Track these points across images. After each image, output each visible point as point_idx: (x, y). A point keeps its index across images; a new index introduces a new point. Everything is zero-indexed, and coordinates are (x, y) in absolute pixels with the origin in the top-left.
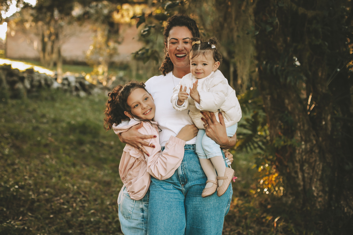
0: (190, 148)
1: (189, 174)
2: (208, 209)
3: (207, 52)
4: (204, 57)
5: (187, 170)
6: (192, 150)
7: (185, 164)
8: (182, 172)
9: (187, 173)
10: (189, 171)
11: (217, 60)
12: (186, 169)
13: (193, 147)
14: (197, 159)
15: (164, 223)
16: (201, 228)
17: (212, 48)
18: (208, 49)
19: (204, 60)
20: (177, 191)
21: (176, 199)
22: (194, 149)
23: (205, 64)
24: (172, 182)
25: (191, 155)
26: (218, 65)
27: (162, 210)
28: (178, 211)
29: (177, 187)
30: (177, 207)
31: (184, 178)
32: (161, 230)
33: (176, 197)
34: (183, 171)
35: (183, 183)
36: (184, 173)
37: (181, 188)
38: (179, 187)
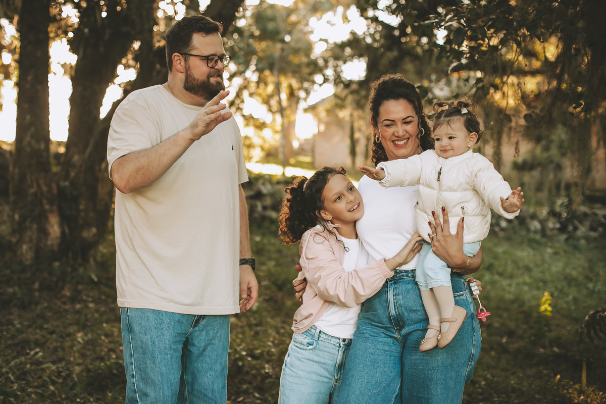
0: (407, 276)
1: (406, 314)
2: (433, 367)
3: (453, 120)
4: (449, 127)
5: (403, 308)
6: (411, 278)
7: (400, 300)
8: (396, 312)
9: (403, 313)
10: (406, 309)
11: (471, 130)
12: (401, 307)
13: (412, 274)
14: (417, 291)
15: (361, 385)
16: (423, 396)
17: (462, 113)
18: (456, 116)
19: (450, 131)
20: (389, 340)
21: (386, 351)
22: (414, 276)
23: (450, 138)
24: (383, 325)
25: (409, 286)
26: (475, 137)
27: (361, 366)
28: (387, 369)
29: (389, 333)
30: (384, 364)
31: (398, 320)
32: (355, 394)
33: (387, 348)
34: (397, 310)
35: (398, 328)
36: (399, 313)
37: (395, 336)
38: (393, 333)
